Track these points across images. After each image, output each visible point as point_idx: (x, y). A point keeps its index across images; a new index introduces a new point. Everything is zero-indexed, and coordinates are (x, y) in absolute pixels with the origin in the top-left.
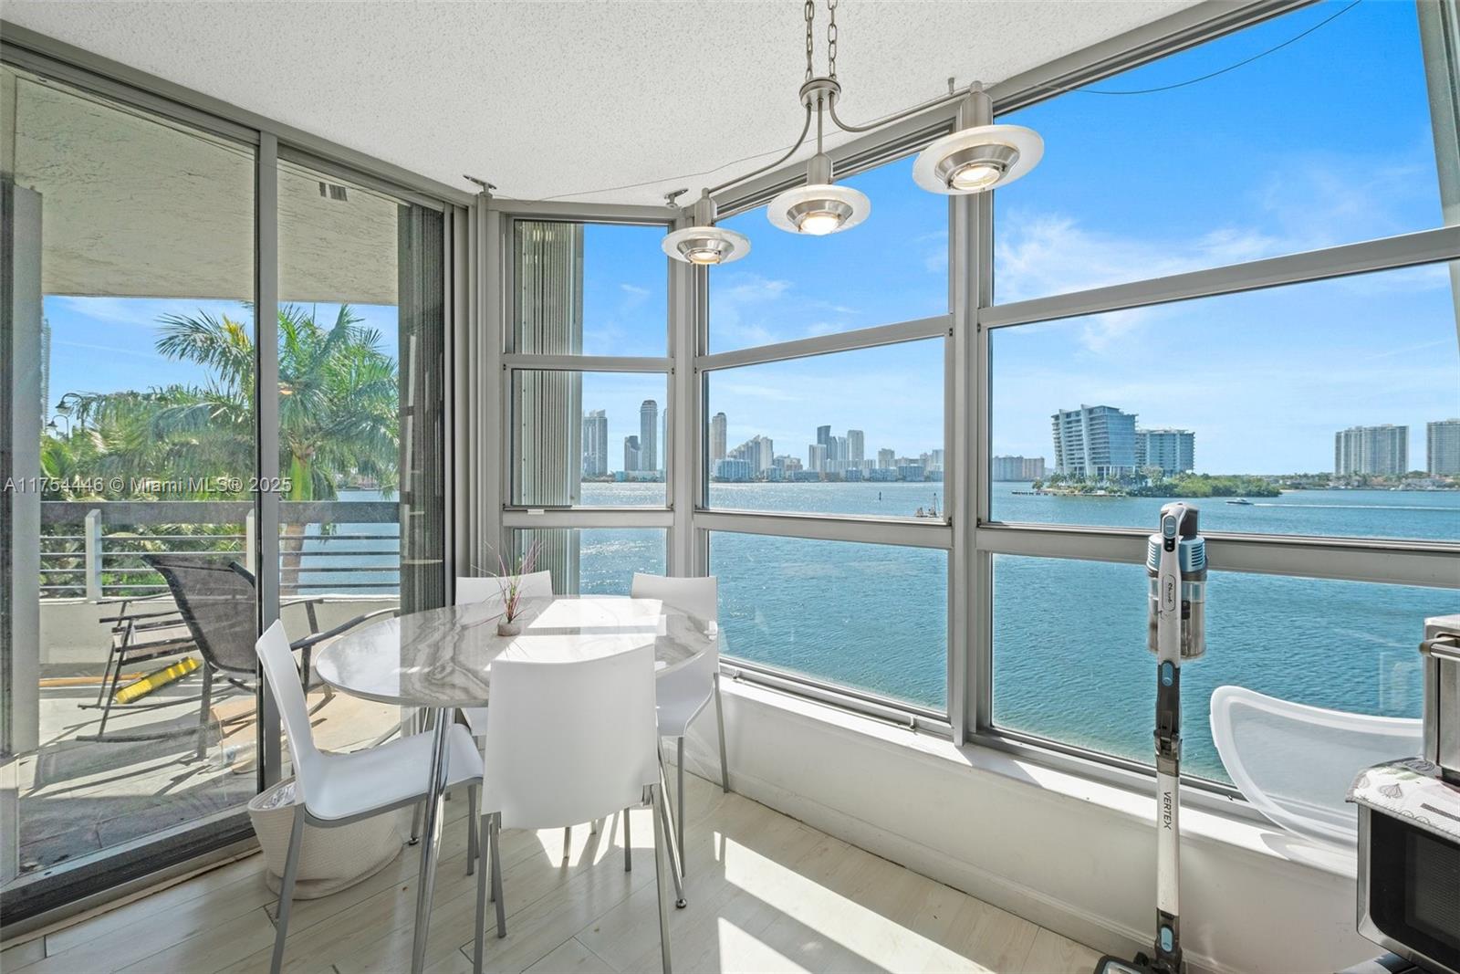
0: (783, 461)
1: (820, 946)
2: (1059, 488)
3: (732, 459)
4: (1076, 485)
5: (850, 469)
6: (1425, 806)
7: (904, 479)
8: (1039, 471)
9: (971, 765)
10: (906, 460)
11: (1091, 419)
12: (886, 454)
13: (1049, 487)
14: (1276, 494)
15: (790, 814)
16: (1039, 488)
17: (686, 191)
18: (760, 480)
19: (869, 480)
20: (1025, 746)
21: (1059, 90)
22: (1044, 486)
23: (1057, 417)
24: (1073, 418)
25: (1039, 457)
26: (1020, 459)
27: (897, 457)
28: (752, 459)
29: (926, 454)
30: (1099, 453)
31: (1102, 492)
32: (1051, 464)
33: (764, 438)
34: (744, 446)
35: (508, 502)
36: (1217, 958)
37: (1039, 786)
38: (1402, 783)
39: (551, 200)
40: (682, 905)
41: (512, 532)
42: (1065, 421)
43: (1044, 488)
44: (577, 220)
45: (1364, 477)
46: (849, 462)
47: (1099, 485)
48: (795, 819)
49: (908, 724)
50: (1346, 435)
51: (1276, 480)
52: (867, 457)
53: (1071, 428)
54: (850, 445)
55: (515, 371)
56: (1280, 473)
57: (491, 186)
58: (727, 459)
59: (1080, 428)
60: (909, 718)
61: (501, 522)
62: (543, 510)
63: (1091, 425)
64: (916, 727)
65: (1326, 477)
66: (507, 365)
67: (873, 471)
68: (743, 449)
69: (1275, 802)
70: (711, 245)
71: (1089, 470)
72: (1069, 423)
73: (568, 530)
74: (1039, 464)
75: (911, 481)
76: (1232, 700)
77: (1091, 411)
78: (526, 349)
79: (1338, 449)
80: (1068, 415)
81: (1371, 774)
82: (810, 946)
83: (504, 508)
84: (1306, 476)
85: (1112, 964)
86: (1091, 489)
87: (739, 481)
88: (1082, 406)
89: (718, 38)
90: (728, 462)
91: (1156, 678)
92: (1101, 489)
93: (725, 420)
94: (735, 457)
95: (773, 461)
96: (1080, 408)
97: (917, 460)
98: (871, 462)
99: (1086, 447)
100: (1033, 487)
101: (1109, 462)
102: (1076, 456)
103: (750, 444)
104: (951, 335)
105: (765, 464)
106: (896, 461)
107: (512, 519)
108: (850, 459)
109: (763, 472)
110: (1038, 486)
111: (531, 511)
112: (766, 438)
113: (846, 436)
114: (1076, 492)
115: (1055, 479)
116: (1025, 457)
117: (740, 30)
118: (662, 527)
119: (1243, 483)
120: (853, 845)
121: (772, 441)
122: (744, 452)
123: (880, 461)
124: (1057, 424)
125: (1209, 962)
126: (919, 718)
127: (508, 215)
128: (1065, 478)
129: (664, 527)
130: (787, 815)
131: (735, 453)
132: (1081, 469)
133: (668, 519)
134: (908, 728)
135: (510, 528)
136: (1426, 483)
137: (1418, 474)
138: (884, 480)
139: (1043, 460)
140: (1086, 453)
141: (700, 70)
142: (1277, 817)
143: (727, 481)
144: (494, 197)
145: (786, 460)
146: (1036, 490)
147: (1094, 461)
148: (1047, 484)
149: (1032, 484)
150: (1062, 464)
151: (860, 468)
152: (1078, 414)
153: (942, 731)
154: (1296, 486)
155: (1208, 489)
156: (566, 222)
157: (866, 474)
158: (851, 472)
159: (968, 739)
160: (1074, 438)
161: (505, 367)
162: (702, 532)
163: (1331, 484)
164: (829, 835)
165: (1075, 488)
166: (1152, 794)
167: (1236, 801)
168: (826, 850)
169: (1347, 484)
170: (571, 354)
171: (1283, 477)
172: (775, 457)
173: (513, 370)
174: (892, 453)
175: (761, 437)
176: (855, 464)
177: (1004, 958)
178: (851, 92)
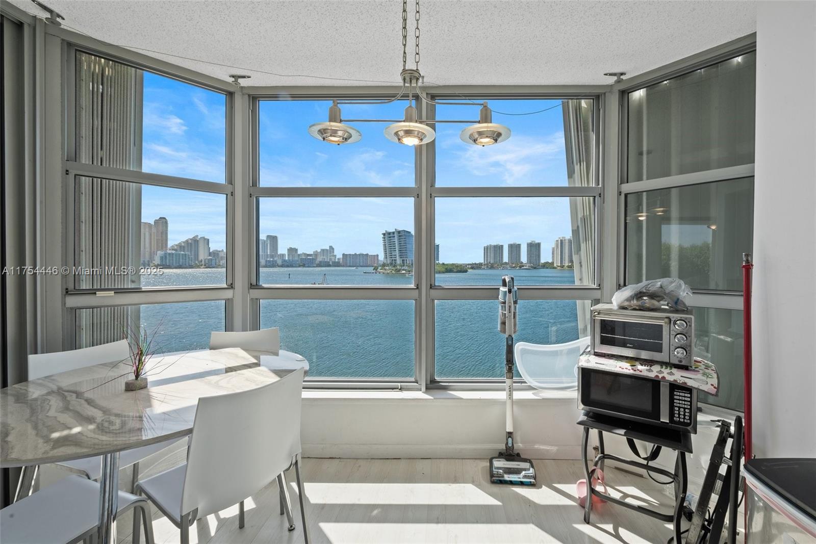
0: (218, 254)
1: (380, 510)
2: (385, 270)
3: (173, 252)
4: (393, 268)
5: (269, 259)
6: (596, 363)
7: (304, 266)
8: (376, 262)
9: (432, 398)
10: (305, 254)
11: (400, 236)
12: (292, 251)
13: (381, 269)
14: (466, 271)
15: (331, 457)
16: (376, 270)
17: (250, 77)
18: (198, 267)
19: (282, 266)
20: (450, 384)
21: (464, 98)
22: (379, 269)
23: (384, 234)
24: (392, 235)
25: (376, 254)
26: (367, 255)
27: (299, 252)
28: (191, 252)
29: (317, 251)
30: (403, 253)
31: (404, 272)
32: (381, 257)
33: (201, 238)
34: (184, 242)
35: (71, 287)
36: (521, 443)
37: (462, 399)
38: (589, 358)
39: (128, 48)
40: (292, 528)
41: (74, 310)
42: (388, 236)
43: (379, 270)
44: (138, 66)
45: (492, 264)
46: (267, 255)
47: (403, 268)
48: (335, 458)
49: (398, 389)
50: (487, 248)
51: (467, 265)
52: (280, 252)
53: (391, 240)
54: (269, 245)
55: (76, 176)
56: (467, 263)
57: (59, 16)
58: (169, 251)
59: (394, 240)
60: (398, 385)
61: (64, 304)
62: (113, 292)
63: (400, 239)
64: (401, 389)
65: (481, 264)
66: (70, 171)
67: (285, 261)
68: (183, 244)
69: (536, 382)
70: (340, 133)
71: (399, 261)
72: (390, 237)
73: (129, 307)
74: (376, 258)
75: (308, 267)
76: (520, 347)
77: (399, 232)
78: (85, 159)
79: (484, 253)
80: (389, 233)
81: (581, 357)
82: (375, 512)
83: (67, 292)
84: (475, 264)
85: (494, 460)
86: (399, 270)
87: (180, 267)
88: (396, 229)
89: (320, 8)
90: (169, 254)
91: (506, 343)
92: (403, 270)
93: (166, 223)
94: (176, 250)
95: (210, 253)
96: (394, 231)
97: (312, 254)
98: (283, 255)
99: (397, 250)
100: (374, 270)
101: (407, 257)
102: (393, 254)
103: (190, 241)
104: (418, 197)
105: (203, 256)
106: (299, 255)
107: (72, 301)
108: (269, 253)
109: (201, 261)
110: (376, 269)
111: (99, 294)
112: (204, 238)
113: (265, 239)
114: (393, 272)
115: (384, 265)
116: (370, 254)
117: (335, 10)
118: (221, 299)
119: (456, 267)
120: (372, 459)
121: (208, 240)
122: (184, 247)
123: (289, 255)
124: (384, 238)
125: (520, 446)
126: (402, 384)
127: (70, 44)
128: (388, 265)
129: (223, 299)
130: (330, 458)
131: (176, 248)
132: (395, 260)
133: (229, 294)
134: (398, 390)
135: (71, 308)
136: (508, 266)
137: (506, 263)
138: (292, 266)
139: (378, 255)
140: (397, 252)
141: (298, 18)
142: (536, 386)
143: (169, 267)
144: (62, 27)
145: (220, 253)
146: (375, 271)
147: (401, 256)
148: (380, 268)
149: (373, 268)
150: (387, 258)
151: (275, 259)
152: (393, 233)
153: (413, 387)
154: (472, 268)
155: (444, 270)
156: (129, 66)
157: (280, 262)
158: (270, 261)
159: (428, 388)
160: (392, 245)
161: (67, 172)
162: (255, 302)
163: (483, 267)
164: (357, 459)
165: (393, 270)
166: (504, 390)
167: (523, 384)
168: (360, 466)
169: (487, 267)
170: (131, 169)
171: (469, 264)
172: (211, 251)
173: (75, 175)
174: (296, 250)
175: (199, 237)
176: (272, 256)
177: (455, 477)
178: (377, 64)
